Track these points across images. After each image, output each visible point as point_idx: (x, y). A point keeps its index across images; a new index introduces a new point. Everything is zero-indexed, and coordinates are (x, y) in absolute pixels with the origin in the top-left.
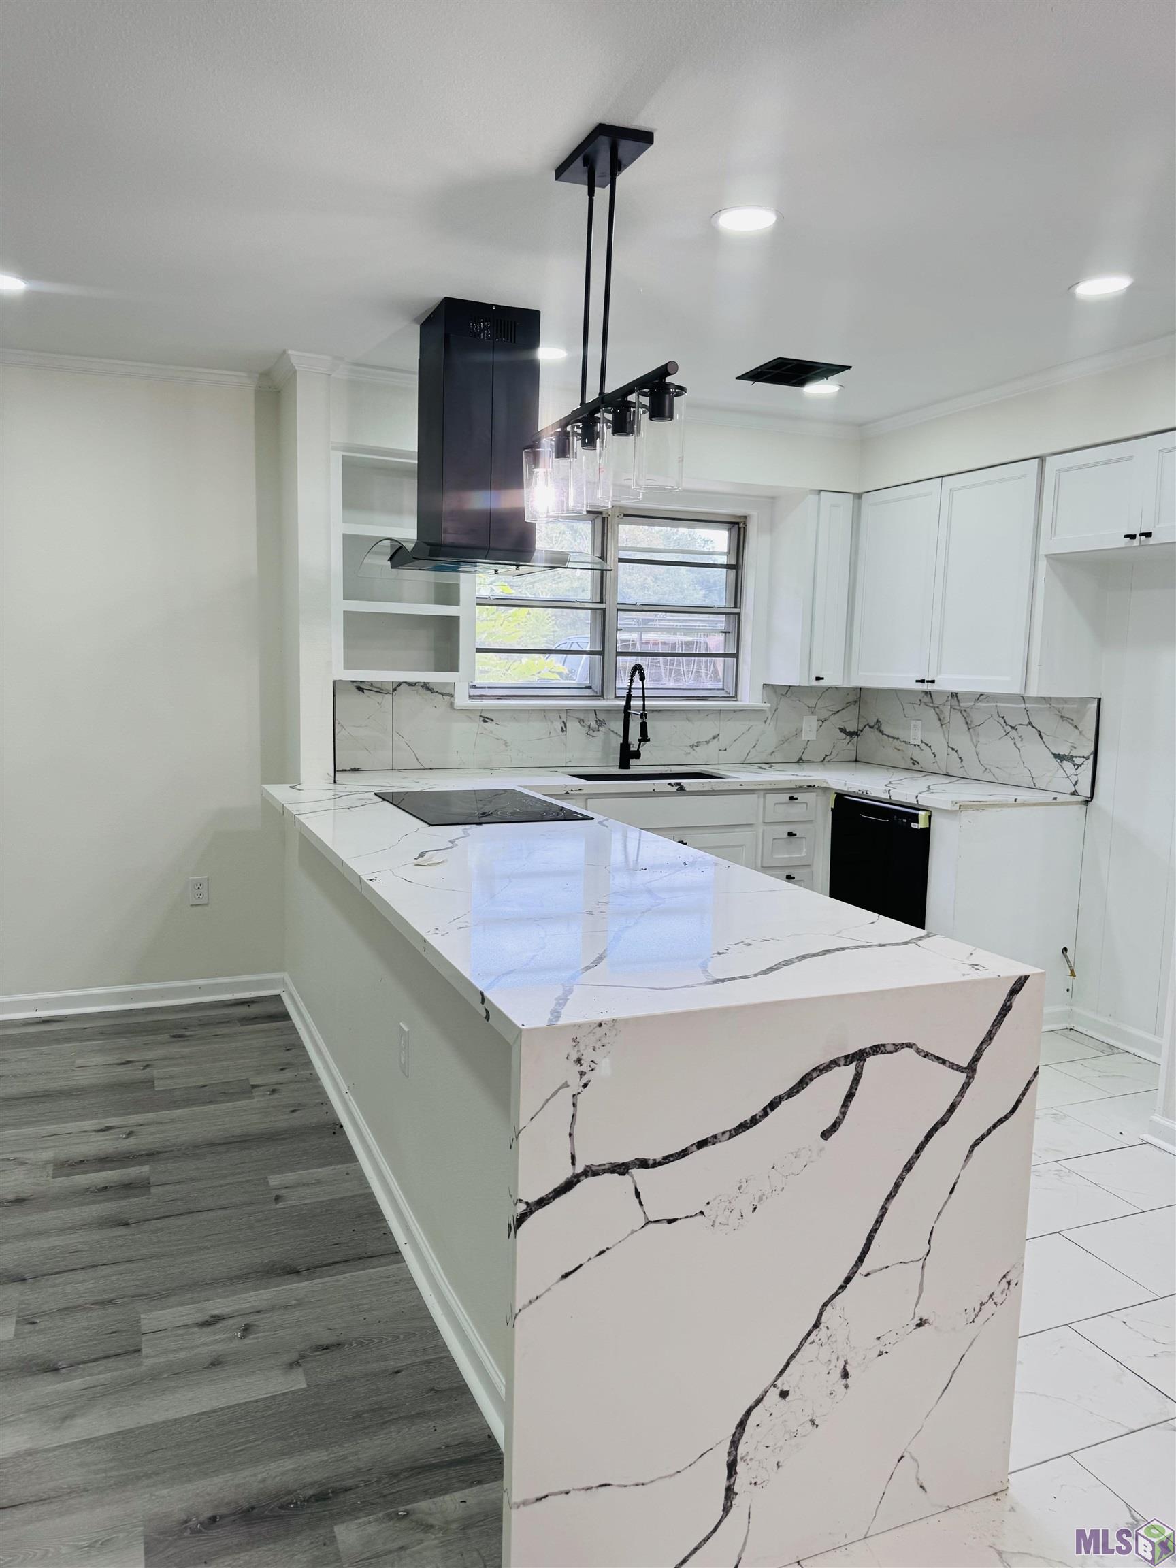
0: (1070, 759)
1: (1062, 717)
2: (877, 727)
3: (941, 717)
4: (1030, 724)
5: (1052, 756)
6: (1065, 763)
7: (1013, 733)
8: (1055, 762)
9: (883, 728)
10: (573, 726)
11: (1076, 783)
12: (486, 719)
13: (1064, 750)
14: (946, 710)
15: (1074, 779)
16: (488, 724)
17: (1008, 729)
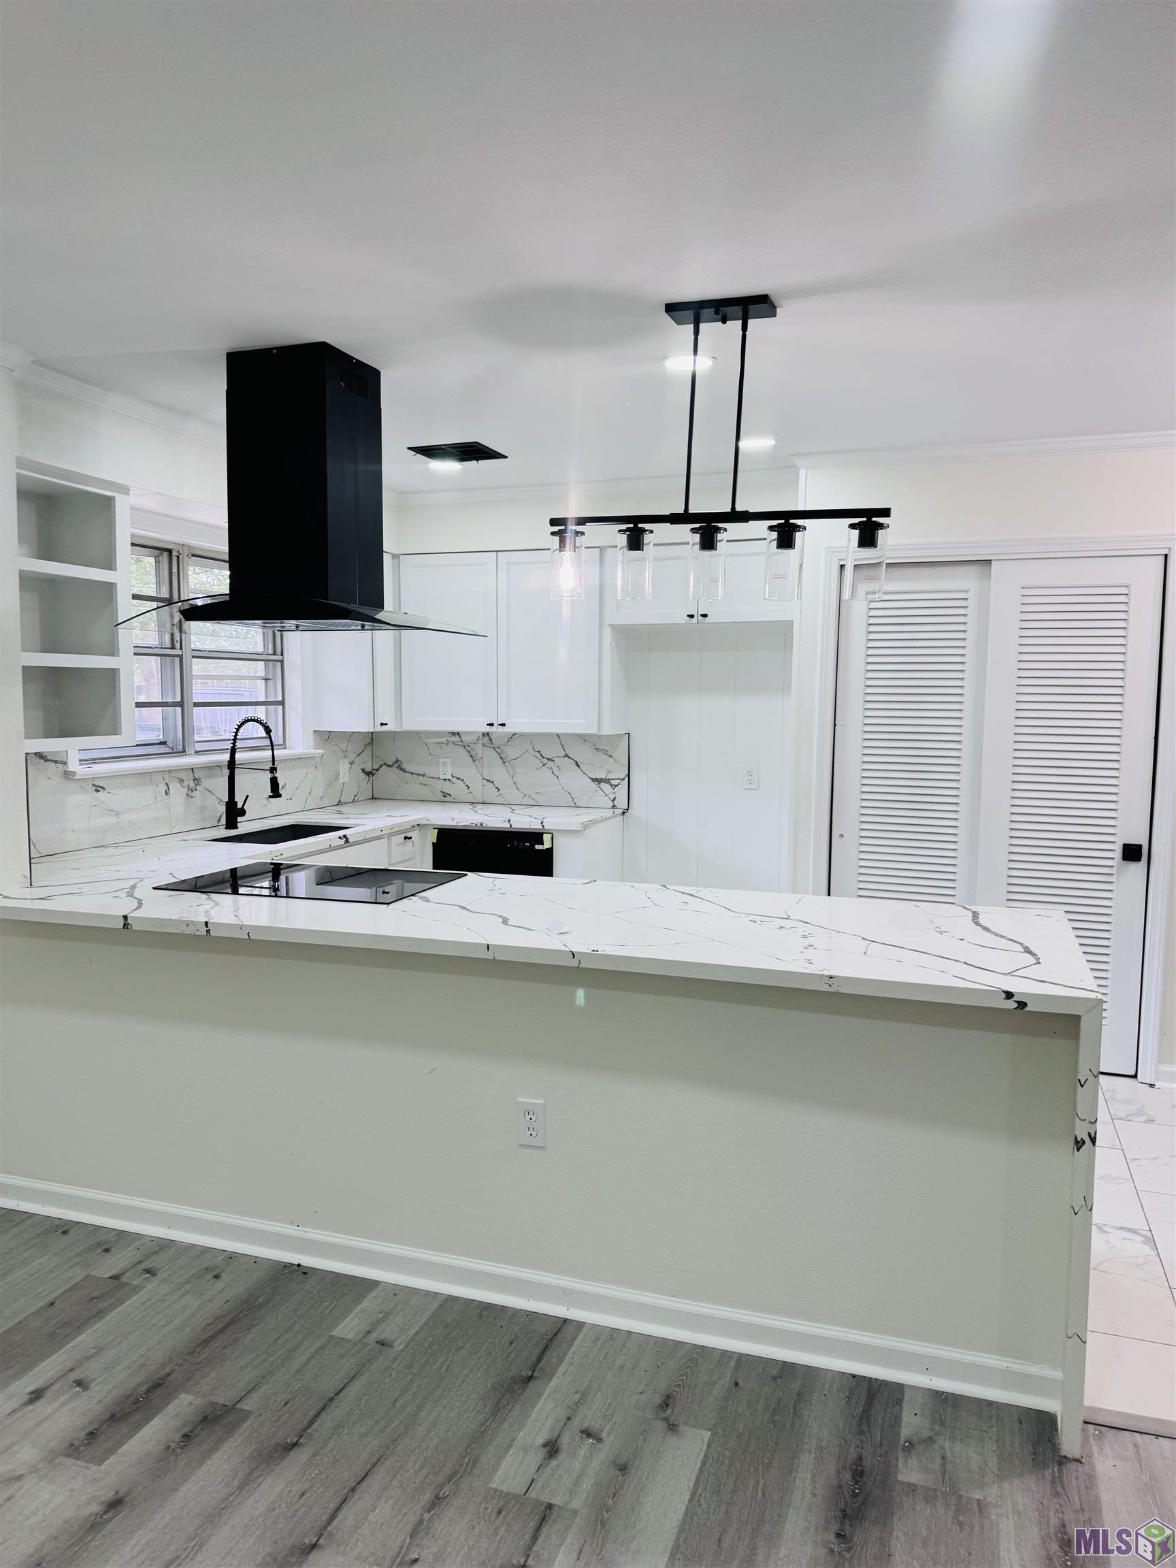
0: (607, 781)
1: (597, 749)
2: (398, 765)
3: (473, 754)
4: (566, 755)
5: (590, 780)
6: (603, 785)
7: (550, 764)
8: (593, 785)
9: (404, 766)
10: (175, 787)
11: (614, 799)
12: (98, 788)
13: (602, 775)
14: (478, 749)
15: (612, 797)
16: (101, 795)
17: (545, 761)
